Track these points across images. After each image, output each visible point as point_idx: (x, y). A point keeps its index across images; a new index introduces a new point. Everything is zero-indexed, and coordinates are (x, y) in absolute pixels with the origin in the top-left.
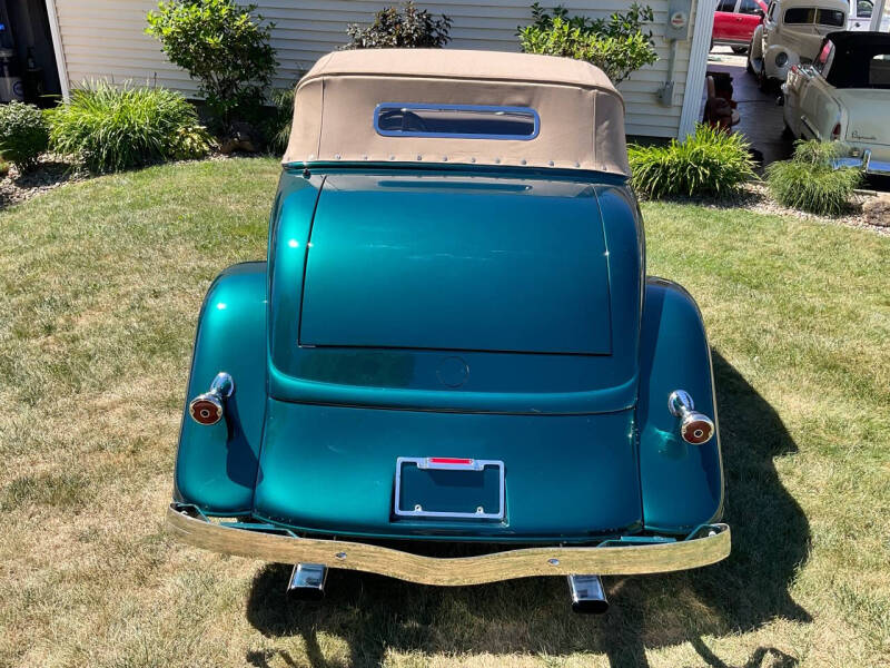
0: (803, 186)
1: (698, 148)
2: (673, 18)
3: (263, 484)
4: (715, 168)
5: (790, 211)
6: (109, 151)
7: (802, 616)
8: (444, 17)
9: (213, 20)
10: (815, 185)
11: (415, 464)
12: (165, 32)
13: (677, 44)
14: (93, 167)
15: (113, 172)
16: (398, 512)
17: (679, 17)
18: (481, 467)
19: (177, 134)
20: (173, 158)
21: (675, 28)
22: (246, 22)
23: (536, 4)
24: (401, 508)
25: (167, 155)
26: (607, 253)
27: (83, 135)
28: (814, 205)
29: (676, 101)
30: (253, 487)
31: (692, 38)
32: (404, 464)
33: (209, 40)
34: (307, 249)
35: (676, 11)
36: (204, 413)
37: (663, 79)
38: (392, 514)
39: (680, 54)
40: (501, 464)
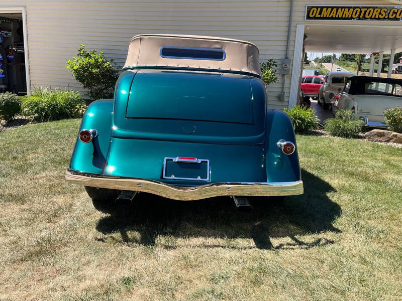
0: (340, 127)
1: (295, 111)
2: (284, 66)
3: (108, 166)
4: (303, 120)
5: (336, 137)
6: (46, 113)
7: (338, 231)
9: (95, 64)
10: (345, 126)
11: (172, 160)
12: (74, 68)
13: (285, 76)
14: (38, 120)
15: (47, 121)
16: (164, 177)
17: (286, 65)
18: (200, 162)
19: (76, 108)
20: (73, 117)
21: (284, 70)
22: (109, 65)
24: (166, 176)
25: (71, 116)
26: (253, 98)
27: (35, 106)
28: (345, 134)
29: (286, 99)
30: (104, 169)
31: (291, 75)
32: (167, 160)
33: (94, 71)
34: (129, 94)
35: (284, 63)
36: (85, 137)
37: (280, 91)
38: (162, 178)
39: (287, 80)
40: (208, 161)
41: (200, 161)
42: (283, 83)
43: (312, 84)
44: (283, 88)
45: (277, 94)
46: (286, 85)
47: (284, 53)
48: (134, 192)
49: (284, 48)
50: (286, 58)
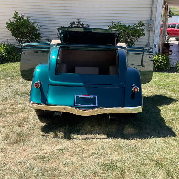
2: (149, 25)
8: (87, 25)
11: (79, 96)
13: (150, 32)
17: (151, 25)
21: (149, 28)
23: (113, 21)
24: (76, 104)
31: (154, 30)
32: (77, 96)
35: (150, 23)
36: (37, 85)
37: (147, 41)
38: (74, 105)
39: (151, 34)
40: (96, 96)
41: (92, 96)
42: (149, 36)
43: (176, 29)
44: (149, 39)
45: (145, 44)
46: (151, 38)
47: (149, 16)
48: (61, 112)
49: (150, 13)
50: (151, 19)
